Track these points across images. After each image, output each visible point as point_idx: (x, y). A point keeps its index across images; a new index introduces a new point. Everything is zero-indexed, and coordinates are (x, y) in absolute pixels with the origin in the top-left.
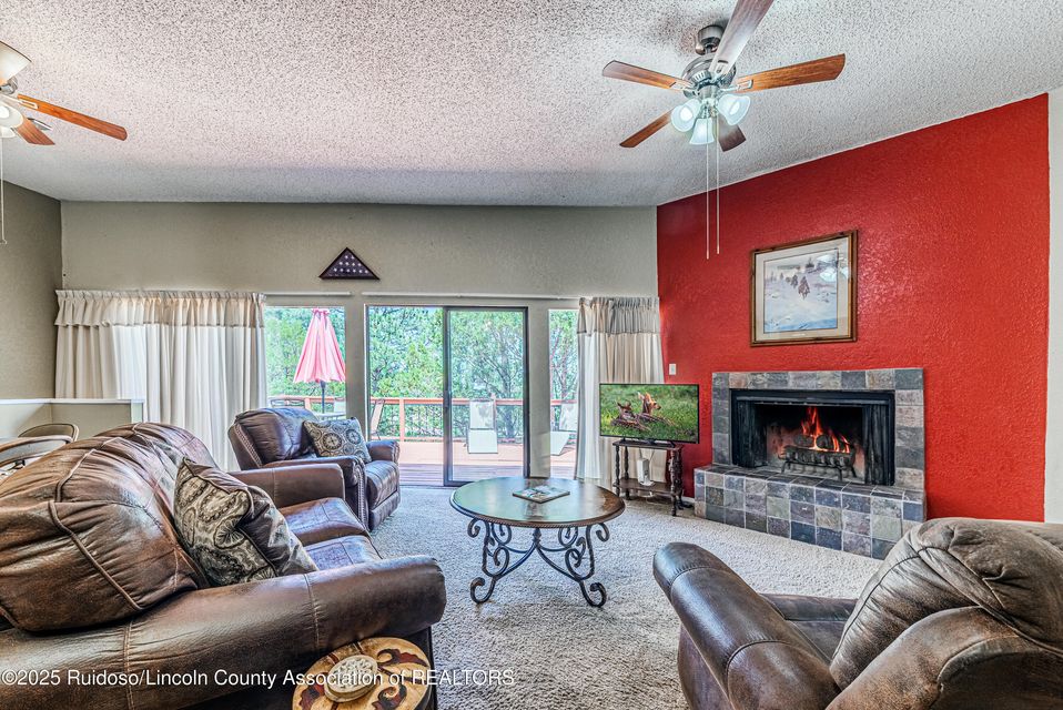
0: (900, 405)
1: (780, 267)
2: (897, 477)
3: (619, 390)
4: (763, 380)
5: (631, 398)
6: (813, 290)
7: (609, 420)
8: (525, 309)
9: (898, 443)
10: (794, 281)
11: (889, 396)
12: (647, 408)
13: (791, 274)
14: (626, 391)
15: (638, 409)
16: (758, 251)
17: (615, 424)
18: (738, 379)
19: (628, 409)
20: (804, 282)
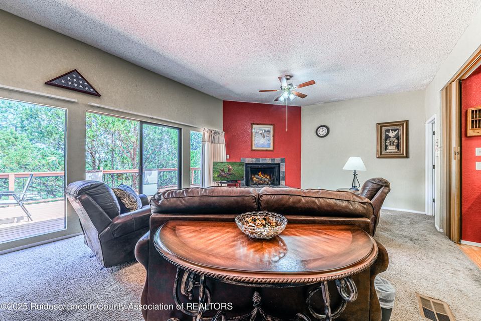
0: (281, 166)
1: (259, 129)
2: (281, 183)
3: (220, 164)
4: (254, 161)
5: (224, 167)
6: (266, 137)
7: (216, 175)
8: (180, 130)
9: (281, 175)
10: (262, 134)
11: (279, 164)
12: (229, 170)
13: (261, 132)
14: (222, 164)
15: (226, 171)
16: (253, 124)
17: (218, 176)
18: (248, 160)
19: (223, 171)
20: (264, 135)
